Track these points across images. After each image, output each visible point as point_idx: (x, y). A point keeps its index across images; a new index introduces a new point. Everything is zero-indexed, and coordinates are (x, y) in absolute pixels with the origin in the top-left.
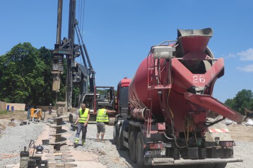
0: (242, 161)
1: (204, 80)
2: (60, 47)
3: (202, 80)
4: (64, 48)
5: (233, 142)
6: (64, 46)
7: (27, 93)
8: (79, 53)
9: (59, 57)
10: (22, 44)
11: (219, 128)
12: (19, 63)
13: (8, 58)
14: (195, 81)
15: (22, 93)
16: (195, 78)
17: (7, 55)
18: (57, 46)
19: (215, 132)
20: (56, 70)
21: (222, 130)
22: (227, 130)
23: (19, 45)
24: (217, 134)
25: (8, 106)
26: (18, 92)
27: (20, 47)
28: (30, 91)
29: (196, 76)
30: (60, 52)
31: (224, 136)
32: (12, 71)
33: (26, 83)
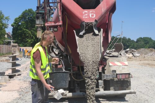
0: (135, 93)
1: (95, 15)
2: (40, 8)
3: (92, 16)
4: (43, 8)
5: (129, 74)
6: (42, 7)
7: (33, 40)
8: (53, 12)
9: (39, 15)
10: (27, 10)
11: (119, 61)
12: (27, 22)
13: (21, 19)
14: (86, 16)
15: (30, 41)
16: (85, 13)
17: (19, 17)
18: (38, 8)
19: (115, 65)
20: (38, 23)
21: (121, 63)
22: (126, 63)
23: (26, 11)
24: (117, 66)
25: (20, 49)
26: (27, 40)
27: (27, 12)
28: (34, 38)
29: (86, 12)
30: (40, 12)
31: (123, 68)
32: (23, 27)
33: (32, 34)
